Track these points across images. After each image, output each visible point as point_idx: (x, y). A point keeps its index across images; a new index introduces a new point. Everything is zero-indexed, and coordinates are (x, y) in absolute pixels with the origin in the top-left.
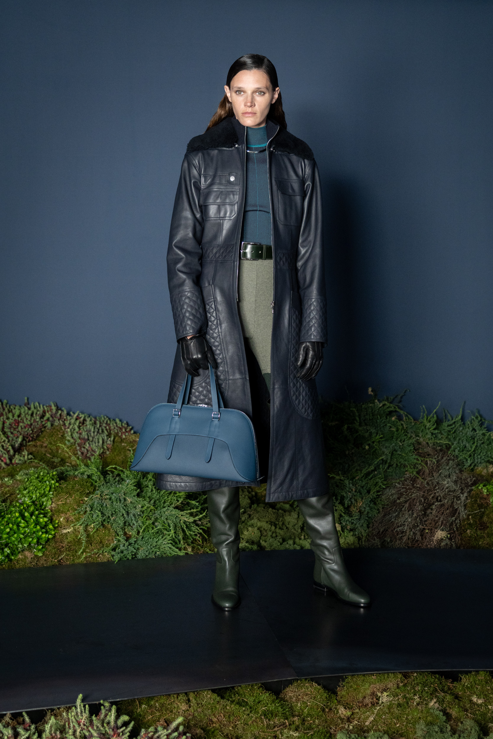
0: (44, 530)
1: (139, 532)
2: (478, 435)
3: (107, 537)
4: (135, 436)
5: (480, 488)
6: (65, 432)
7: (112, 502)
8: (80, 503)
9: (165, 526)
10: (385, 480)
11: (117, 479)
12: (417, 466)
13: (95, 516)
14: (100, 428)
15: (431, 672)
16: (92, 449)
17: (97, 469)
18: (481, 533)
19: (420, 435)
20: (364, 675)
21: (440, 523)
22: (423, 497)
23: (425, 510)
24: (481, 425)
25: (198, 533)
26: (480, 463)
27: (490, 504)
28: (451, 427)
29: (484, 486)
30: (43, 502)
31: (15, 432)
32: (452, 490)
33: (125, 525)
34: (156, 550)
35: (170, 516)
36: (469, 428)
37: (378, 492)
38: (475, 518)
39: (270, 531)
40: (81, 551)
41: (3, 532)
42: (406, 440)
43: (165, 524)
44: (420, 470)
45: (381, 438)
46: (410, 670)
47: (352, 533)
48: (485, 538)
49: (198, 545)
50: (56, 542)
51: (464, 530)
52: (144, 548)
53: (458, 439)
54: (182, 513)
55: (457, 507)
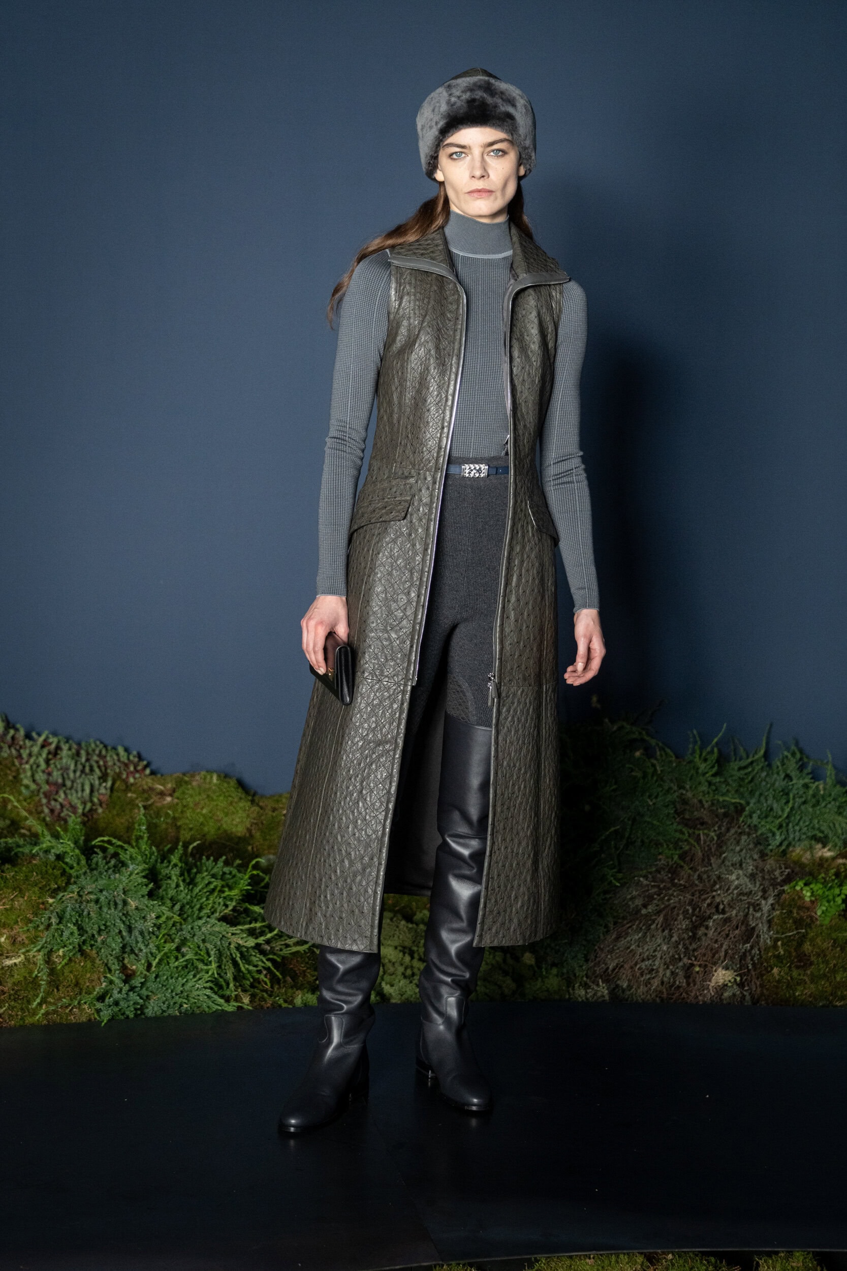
1: (149, 966)
2: (795, 787)
3: (88, 975)
4: (153, 780)
5: (798, 888)
6: (21, 771)
7: (100, 908)
8: (38, 908)
9: (200, 954)
10: (619, 871)
11: (113, 862)
12: (680, 844)
13: (66, 934)
14: (87, 764)
15: (699, 1252)
16: (70, 804)
17: (76, 843)
18: (800, 975)
19: (688, 787)
20: (571, 1257)
21: (723, 954)
22: (690, 903)
23: (694, 928)
24: (801, 768)
25: (263, 967)
26: (799, 840)
27: (816, 919)
28: (747, 771)
29: (806, 884)
32: (745, 891)
33: (124, 952)
34: (181, 1000)
35: (210, 934)
36: (778, 773)
37: (605, 892)
38: (788, 946)
39: (402, 965)
40: (38, 1000)
42: (660, 794)
43: (201, 950)
44: (686, 853)
45: (614, 790)
46: (660, 1249)
47: (555, 971)
48: (806, 983)
49: (262, 991)
51: (766, 969)
52: (159, 996)
53: (757, 793)
54: (233, 929)
55: (754, 925)
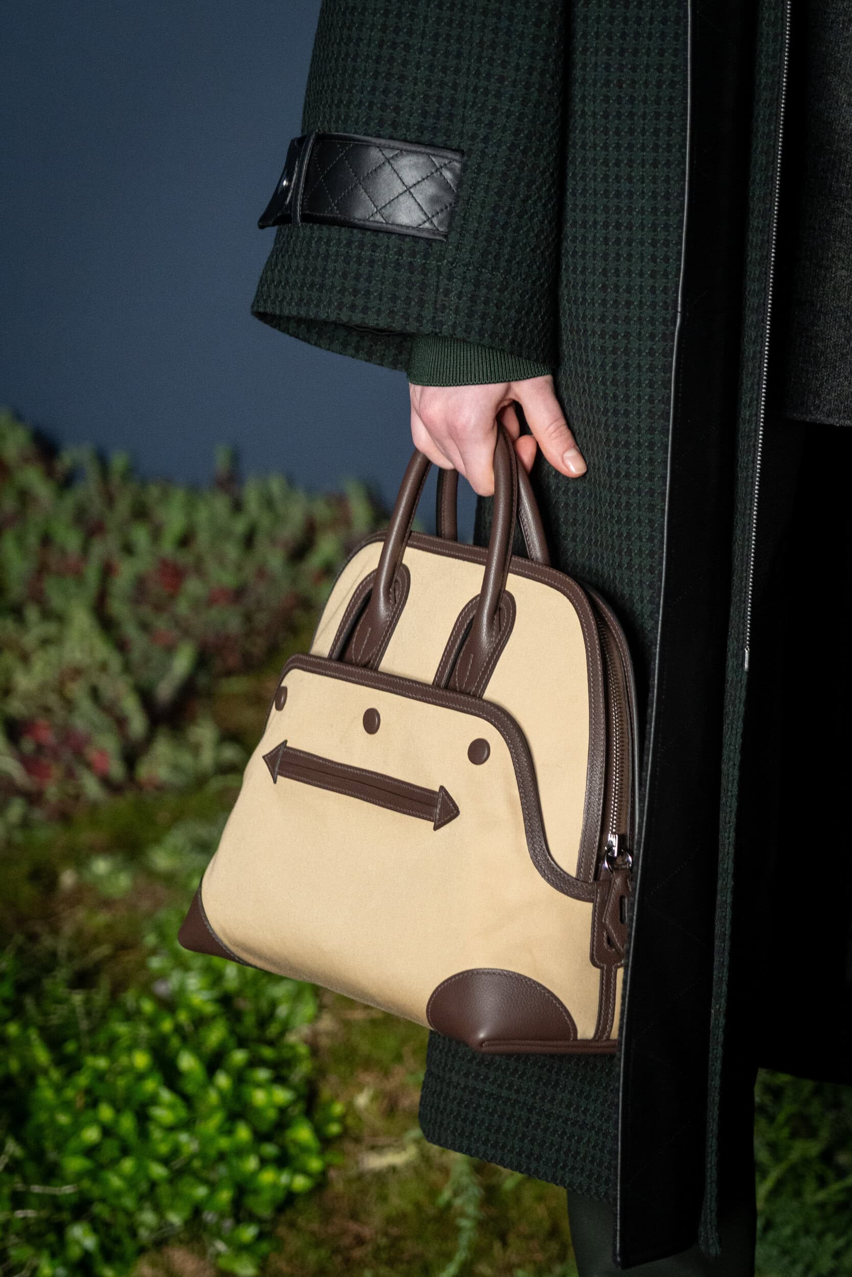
0: (270, 1150)
30: (273, 1005)
31: (161, 624)
41: (67, 1139)
50: (327, 1215)
